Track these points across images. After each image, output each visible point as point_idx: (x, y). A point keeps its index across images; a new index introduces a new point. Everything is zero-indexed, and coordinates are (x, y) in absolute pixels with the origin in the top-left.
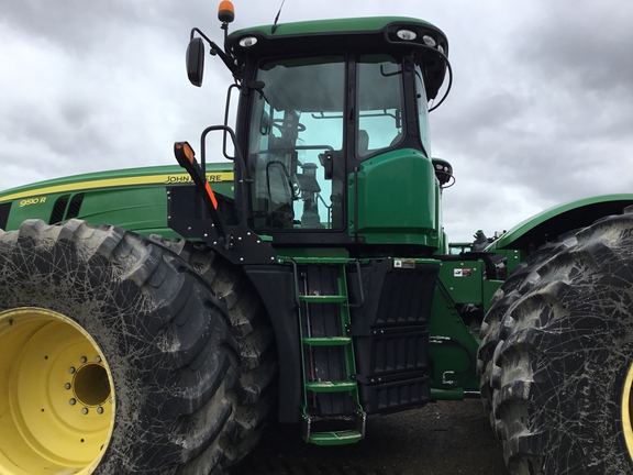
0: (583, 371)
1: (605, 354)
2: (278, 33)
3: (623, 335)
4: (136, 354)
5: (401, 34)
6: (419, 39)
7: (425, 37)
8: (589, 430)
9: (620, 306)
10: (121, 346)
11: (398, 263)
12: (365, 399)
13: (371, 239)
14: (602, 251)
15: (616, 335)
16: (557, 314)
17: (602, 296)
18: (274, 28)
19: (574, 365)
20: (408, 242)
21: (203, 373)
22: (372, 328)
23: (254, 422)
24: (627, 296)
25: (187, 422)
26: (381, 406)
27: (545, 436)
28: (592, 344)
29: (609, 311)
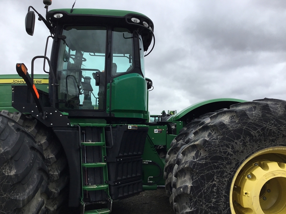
0: (214, 180)
1: (223, 172)
2: (74, 13)
3: (230, 163)
5: (133, 19)
6: (141, 23)
7: (144, 22)
9: (230, 150)
11: (130, 127)
12: (112, 193)
13: (117, 115)
14: (222, 125)
15: (228, 164)
16: (203, 154)
17: (222, 146)
18: (72, 10)
19: (210, 178)
20: (134, 117)
21: (28, 185)
22: (117, 158)
23: (55, 207)
24: (232, 146)
25: (19, 212)
26: (120, 196)
27: (197, 211)
28: (217, 168)
29: (225, 153)
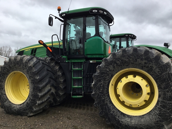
0: (101, 82)
1: (105, 79)
3: (109, 75)
4: (32, 79)
6: (98, 12)
7: (100, 11)
8: (102, 93)
9: (108, 70)
10: (30, 77)
11: (91, 62)
15: (107, 75)
17: (105, 68)
18: (68, 12)
21: (44, 82)
22: (86, 75)
23: (63, 93)
24: (109, 68)
25: (40, 91)
27: (95, 93)
28: (103, 77)
29: (106, 71)
